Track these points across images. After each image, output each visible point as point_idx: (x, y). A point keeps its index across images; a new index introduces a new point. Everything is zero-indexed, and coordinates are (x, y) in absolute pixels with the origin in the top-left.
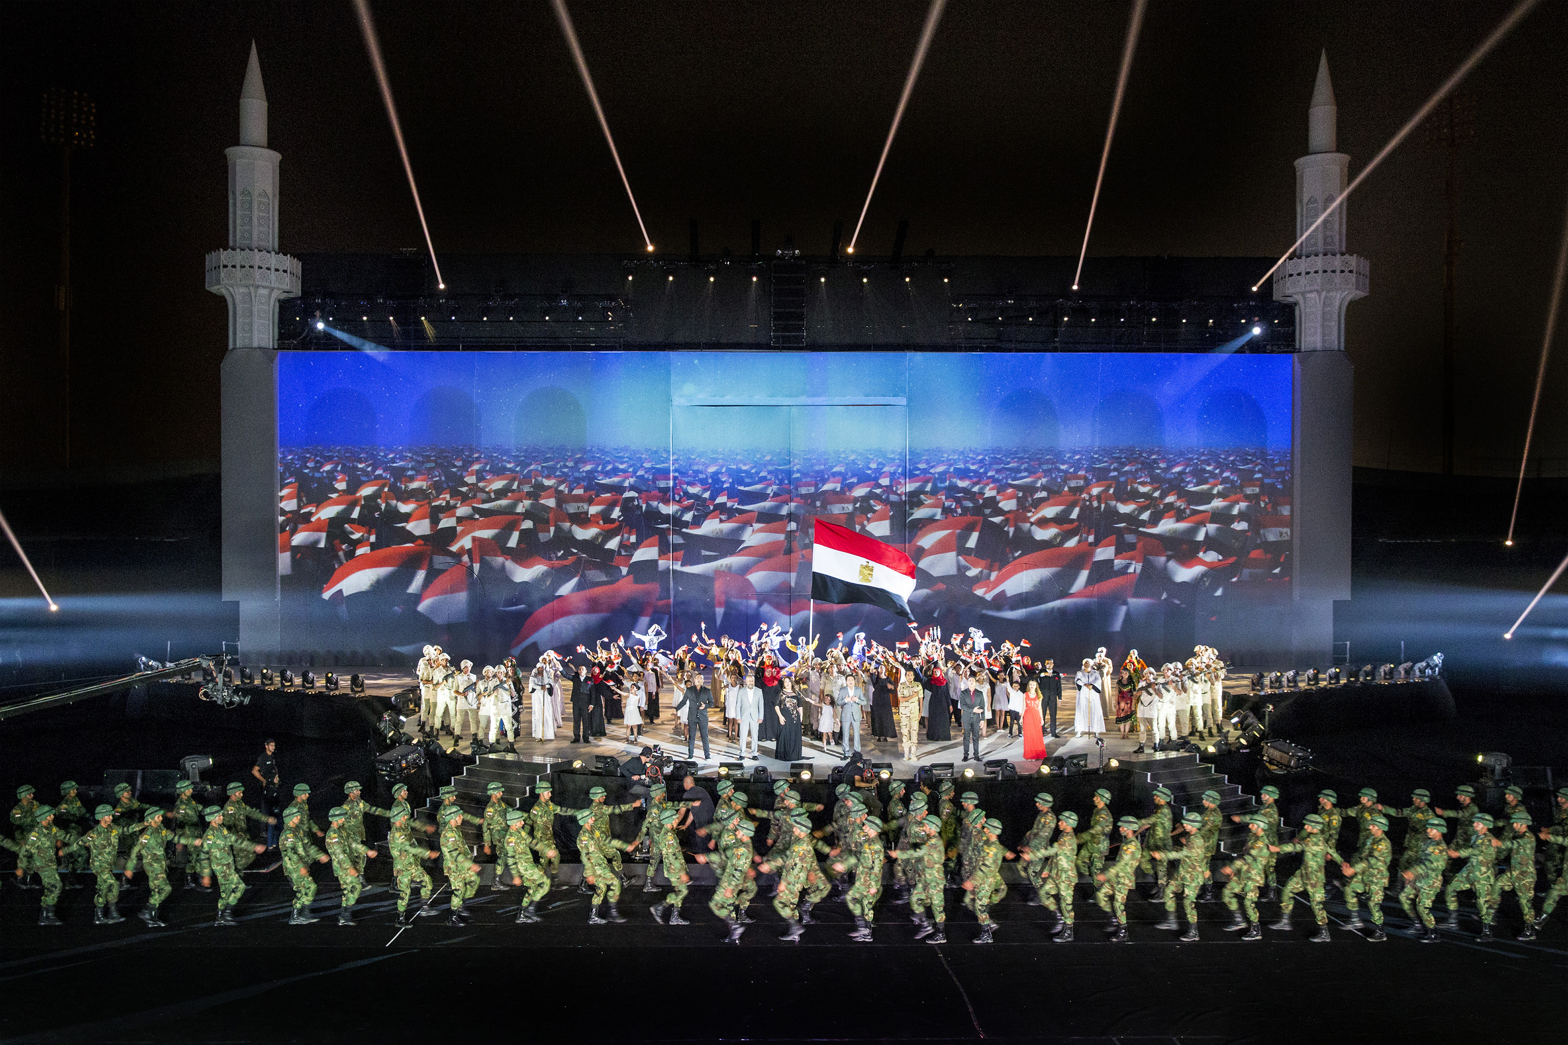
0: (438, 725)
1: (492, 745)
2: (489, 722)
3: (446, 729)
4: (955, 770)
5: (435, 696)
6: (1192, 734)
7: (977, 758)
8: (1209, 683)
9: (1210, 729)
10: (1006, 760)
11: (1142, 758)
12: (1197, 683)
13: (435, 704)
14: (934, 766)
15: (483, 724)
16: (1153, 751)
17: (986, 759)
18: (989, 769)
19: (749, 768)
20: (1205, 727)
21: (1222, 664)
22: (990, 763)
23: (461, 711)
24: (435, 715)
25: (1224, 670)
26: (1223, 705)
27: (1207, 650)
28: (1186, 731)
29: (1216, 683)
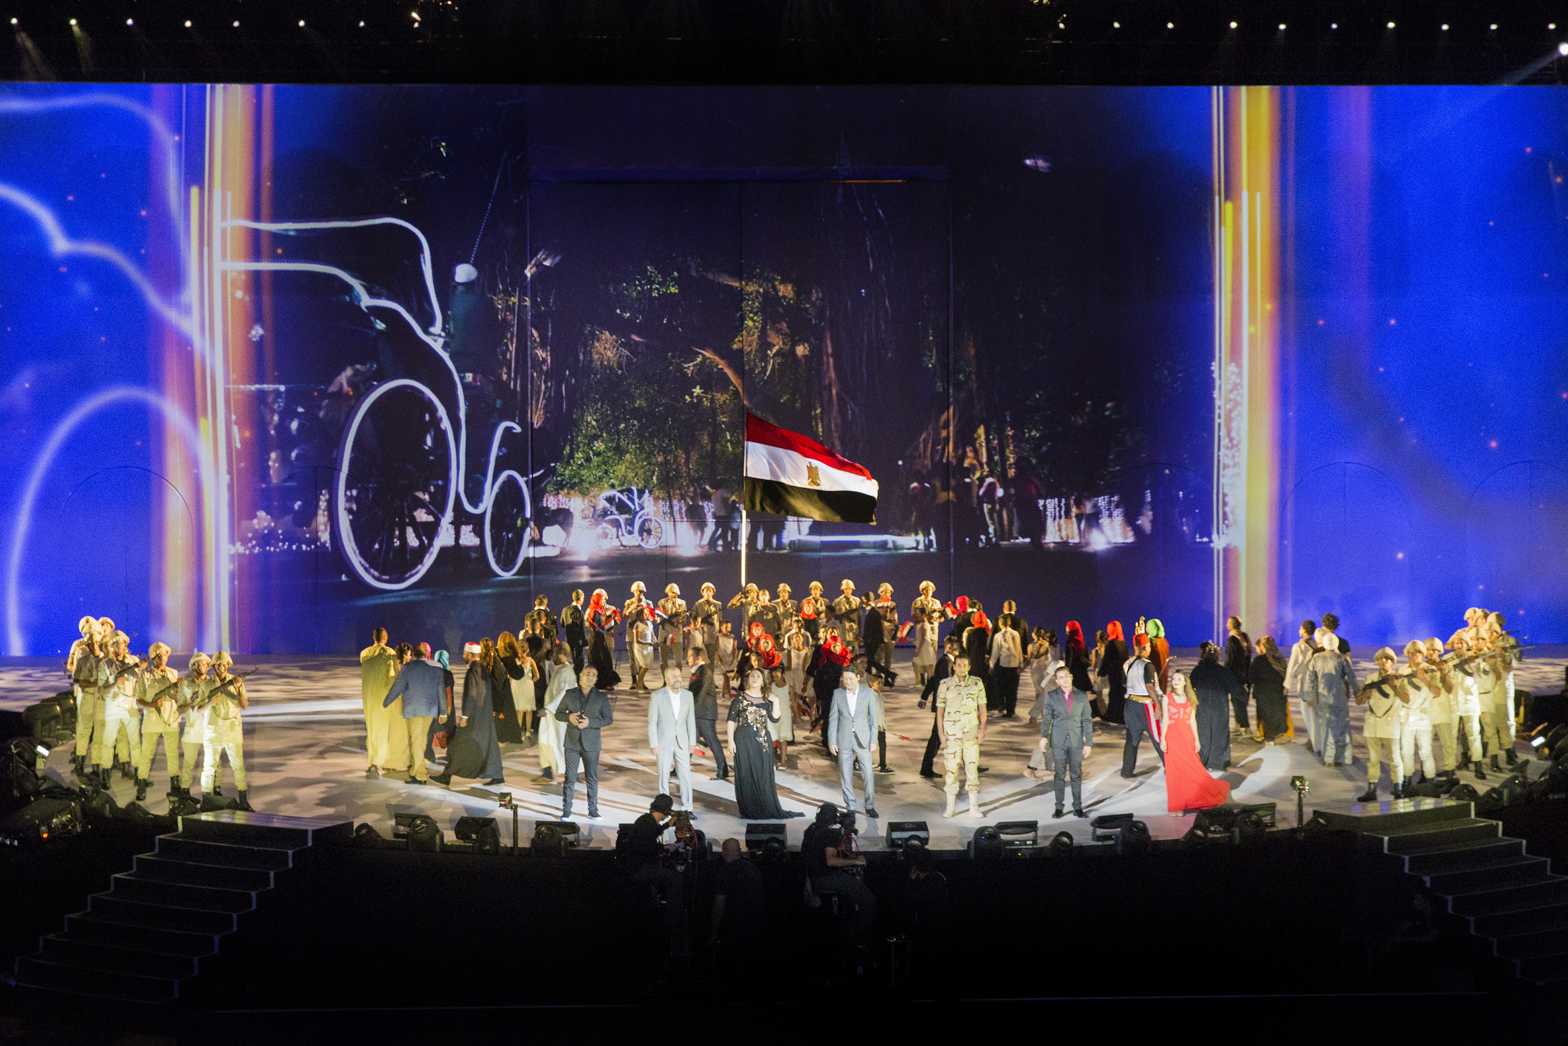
0: (107, 762)
1: (206, 796)
5: (102, 709)
6: (1462, 767)
7: (1079, 813)
8: (1493, 678)
9: (1495, 757)
10: (1130, 816)
11: (1373, 810)
13: (102, 725)
14: (1003, 827)
16: (1392, 798)
18: (1100, 831)
20: (1484, 754)
21: (1513, 642)
23: (150, 736)
24: (101, 743)
25: (1516, 653)
26: (1517, 714)
27: (1486, 617)
29: (1505, 677)
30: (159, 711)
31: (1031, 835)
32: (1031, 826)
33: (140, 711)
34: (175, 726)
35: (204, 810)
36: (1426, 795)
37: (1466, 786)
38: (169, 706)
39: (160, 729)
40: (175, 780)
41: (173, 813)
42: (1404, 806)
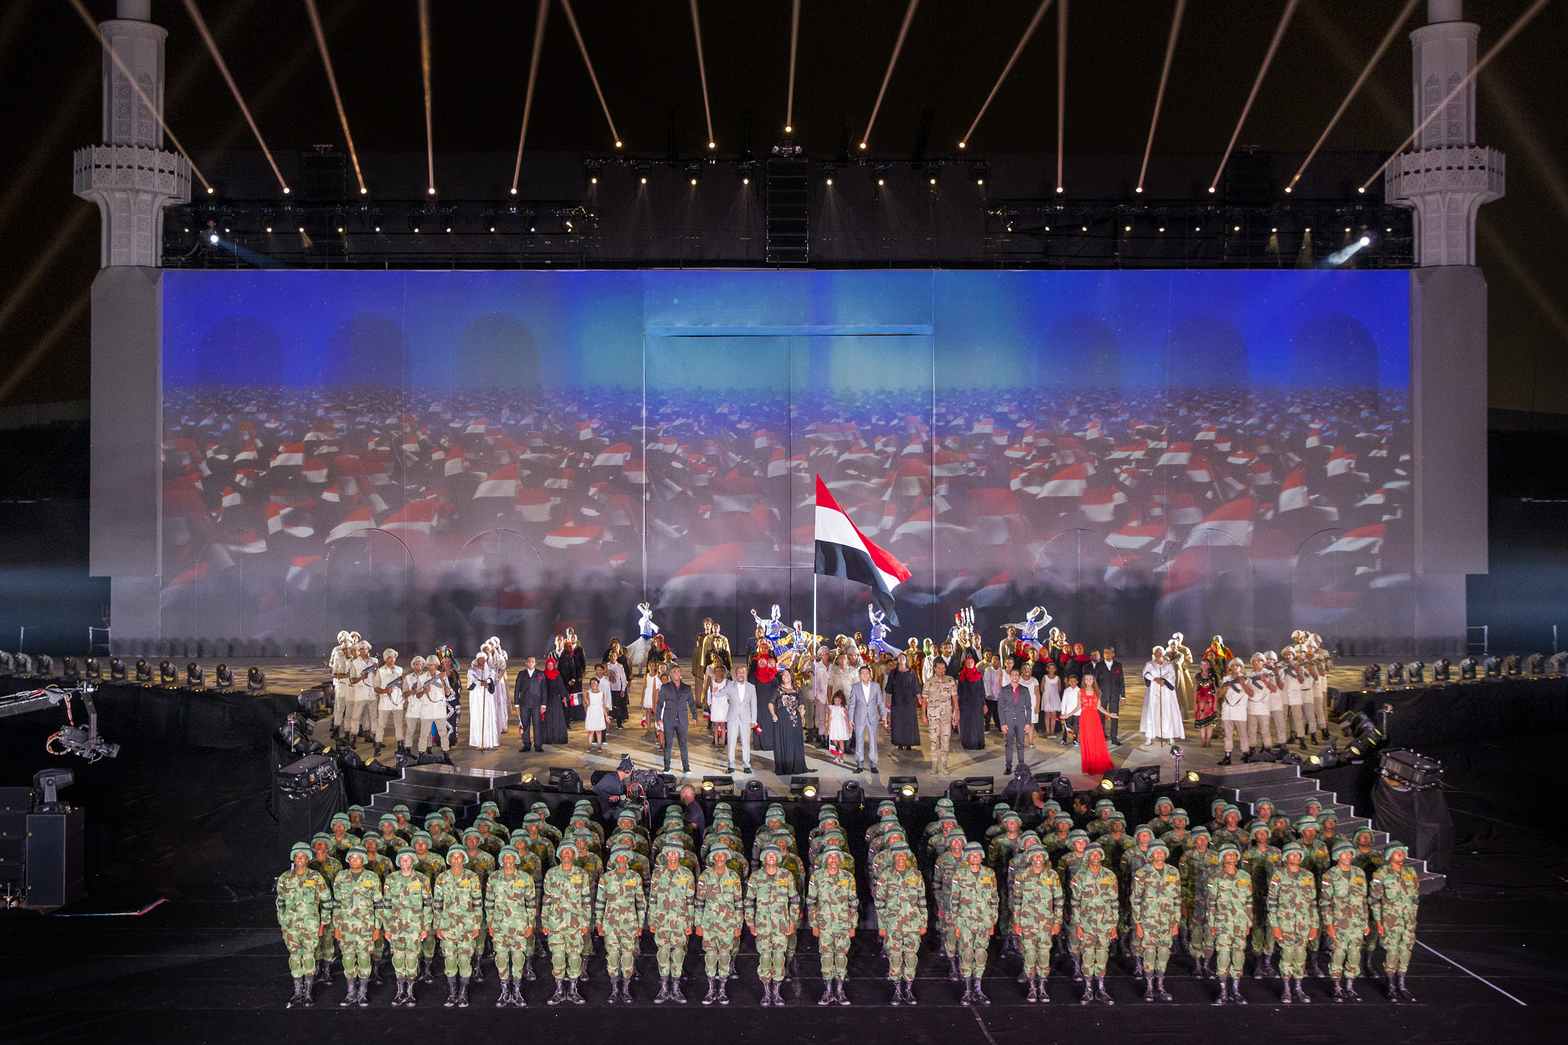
0: (355, 730)
1: (422, 754)
2: (418, 725)
3: (366, 735)
4: (995, 785)
5: (352, 694)
6: (1291, 741)
8: (1312, 679)
9: (1313, 734)
10: (1058, 773)
12: (1295, 677)
13: (352, 704)
14: (969, 780)
15: (411, 728)
19: (740, 783)
21: (1326, 653)
22: (1038, 776)
23: (384, 711)
24: (351, 716)
25: (1329, 661)
27: (1307, 635)
28: (1283, 738)
31: (989, 787)
32: (990, 780)
35: (419, 764)
36: (1266, 761)
37: (1293, 754)
39: (391, 707)
40: (401, 742)
41: (400, 765)
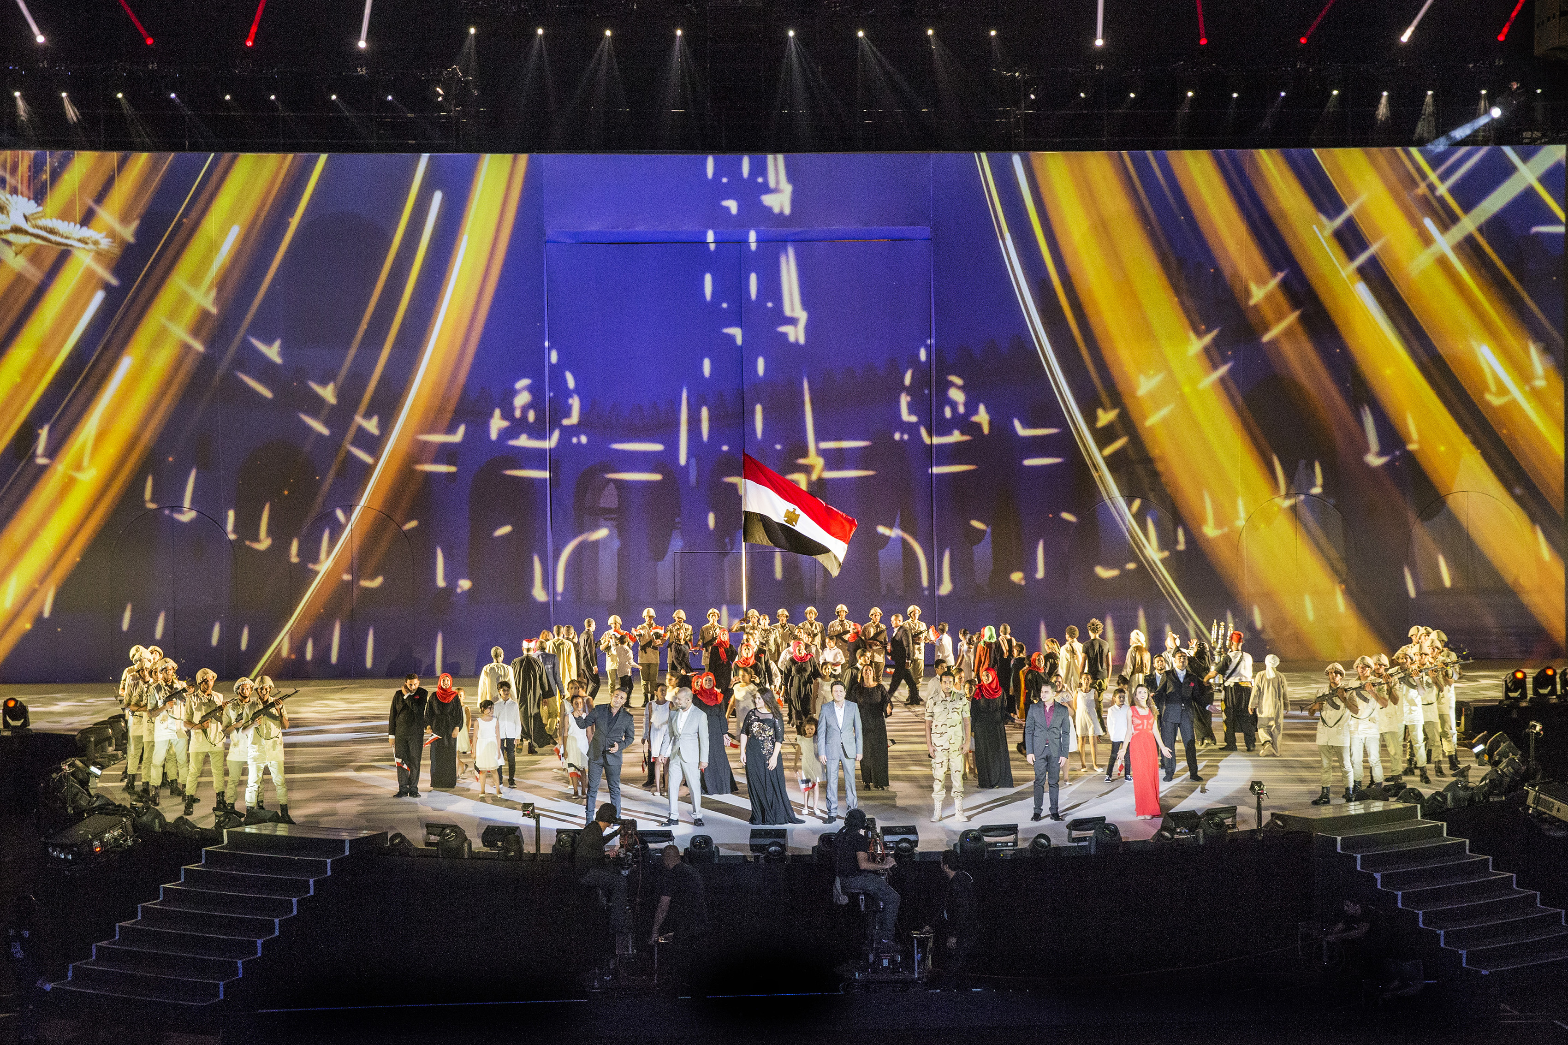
1: (250, 809)
2: (245, 772)
4: (1020, 836)
5: (151, 732)
6: (1409, 771)
7: (1056, 816)
8: (1435, 689)
9: (1438, 762)
10: (1104, 819)
12: (1413, 687)
13: (152, 744)
14: (987, 830)
15: (234, 773)
16: (1344, 801)
17: (1069, 819)
18: (1075, 834)
20: (1429, 761)
21: (1454, 656)
22: (1078, 824)
23: (197, 754)
24: (151, 762)
25: (1457, 667)
26: (1458, 724)
27: (1428, 634)
28: (1401, 767)
29: (1446, 688)
30: (205, 732)
31: (1011, 838)
32: (1012, 829)
33: (188, 733)
34: (220, 745)
35: (247, 823)
36: (1376, 798)
37: (1413, 790)
38: (214, 728)
39: (207, 748)
40: (221, 794)
41: (219, 826)
42: (1355, 809)
